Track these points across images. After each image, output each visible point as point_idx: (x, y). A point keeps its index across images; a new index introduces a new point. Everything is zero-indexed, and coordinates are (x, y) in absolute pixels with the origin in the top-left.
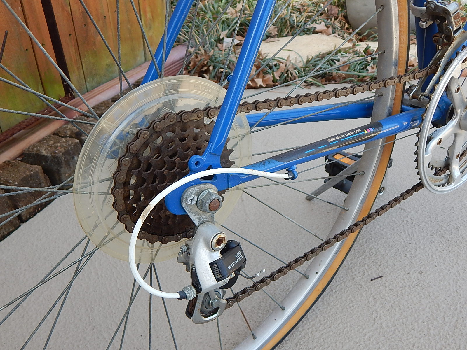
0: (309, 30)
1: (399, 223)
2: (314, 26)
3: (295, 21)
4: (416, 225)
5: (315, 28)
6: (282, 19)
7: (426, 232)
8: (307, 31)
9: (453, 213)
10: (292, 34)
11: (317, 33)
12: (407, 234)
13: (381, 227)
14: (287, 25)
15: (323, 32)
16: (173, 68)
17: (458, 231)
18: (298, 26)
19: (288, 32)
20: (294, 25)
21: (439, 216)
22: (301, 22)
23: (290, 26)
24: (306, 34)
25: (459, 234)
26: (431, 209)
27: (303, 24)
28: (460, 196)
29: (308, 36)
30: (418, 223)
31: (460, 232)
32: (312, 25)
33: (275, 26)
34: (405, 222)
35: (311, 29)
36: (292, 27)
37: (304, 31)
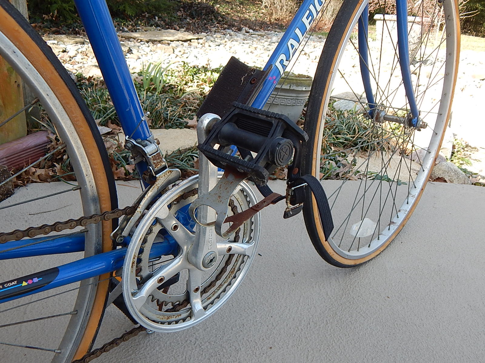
0: (181, 124)
1: (182, 343)
2: (187, 121)
3: (169, 115)
4: (198, 347)
5: (188, 123)
6: (157, 112)
7: (205, 355)
8: (180, 125)
9: (241, 331)
10: (165, 127)
11: (189, 127)
12: (184, 357)
13: (160, 349)
14: (161, 118)
15: (195, 127)
16: (25, 155)
17: (238, 354)
18: (172, 120)
19: (162, 124)
20: (168, 118)
21: (226, 335)
22: (174, 116)
23: (163, 119)
24: (178, 127)
25: (237, 358)
26: (222, 326)
27: (177, 118)
28: (256, 311)
29: (180, 130)
30: (201, 343)
31: (239, 355)
32: (185, 120)
33: (149, 118)
34: (189, 342)
35: (183, 124)
36: (166, 120)
37: (176, 125)
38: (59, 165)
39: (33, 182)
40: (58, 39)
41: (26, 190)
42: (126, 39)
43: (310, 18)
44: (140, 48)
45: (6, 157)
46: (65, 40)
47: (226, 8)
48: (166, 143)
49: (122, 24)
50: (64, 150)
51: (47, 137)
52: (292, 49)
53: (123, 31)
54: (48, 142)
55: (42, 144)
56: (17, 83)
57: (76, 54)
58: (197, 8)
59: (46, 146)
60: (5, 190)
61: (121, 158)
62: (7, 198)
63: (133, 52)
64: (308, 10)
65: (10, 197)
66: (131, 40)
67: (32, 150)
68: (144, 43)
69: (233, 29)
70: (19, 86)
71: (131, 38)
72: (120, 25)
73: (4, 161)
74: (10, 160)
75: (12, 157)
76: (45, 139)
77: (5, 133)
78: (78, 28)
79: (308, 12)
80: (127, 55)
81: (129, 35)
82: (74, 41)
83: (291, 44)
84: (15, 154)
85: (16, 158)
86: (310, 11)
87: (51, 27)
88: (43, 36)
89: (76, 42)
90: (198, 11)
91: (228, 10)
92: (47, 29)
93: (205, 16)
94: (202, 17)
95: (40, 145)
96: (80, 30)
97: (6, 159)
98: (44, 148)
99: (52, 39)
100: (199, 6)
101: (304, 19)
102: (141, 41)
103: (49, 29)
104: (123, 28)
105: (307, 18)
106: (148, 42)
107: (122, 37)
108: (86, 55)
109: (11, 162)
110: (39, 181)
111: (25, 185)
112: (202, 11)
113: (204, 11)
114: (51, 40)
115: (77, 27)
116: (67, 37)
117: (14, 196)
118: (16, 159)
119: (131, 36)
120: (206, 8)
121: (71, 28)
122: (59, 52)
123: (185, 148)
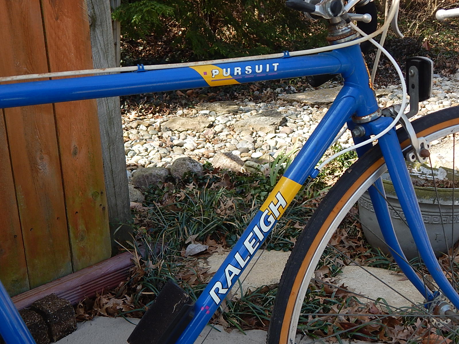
0: (286, 245)
10: (267, 247)
18: (276, 239)
22: (279, 235)
27: (281, 238)
29: (283, 253)
35: (289, 245)
37: (280, 246)
38: (130, 297)
39: (100, 315)
40: (211, 108)
41: (89, 325)
42: (288, 102)
43: (254, 240)
44: (299, 116)
45: (81, 286)
46: (218, 109)
47: (448, 35)
48: (257, 273)
49: (290, 82)
50: (142, 277)
51: (131, 259)
52: (230, 276)
53: (289, 92)
54: (131, 265)
55: (124, 268)
56: (102, 207)
57: (223, 129)
58: (396, 47)
59: (129, 269)
60: (66, 327)
61: (194, 293)
62: (67, 335)
63: (288, 124)
64: (251, 233)
65: (71, 333)
66: (295, 103)
67: (111, 275)
68: (308, 108)
69: (443, 72)
70: (104, 208)
71: (295, 101)
72: (287, 83)
73: (79, 289)
74: (86, 288)
75: (87, 285)
76: (128, 262)
77: (86, 257)
78: (237, 91)
79: (251, 234)
80: (278, 129)
81: (292, 98)
82: (227, 109)
83: (229, 271)
84: (92, 281)
85: (92, 285)
86: (254, 234)
87: (208, 92)
88: (197, 105)
89: (229, 111)
90: (398, 50)
91: (450, 38)
92: (204, 95)
93: (407, 56)
94: (402, 58)
95: (121, 269)
96: (239, 94)
97: (81, 287)
98: (125, 272)
99: (205, 108)
100: (398, 44)
101: (246, 243)
102: (305, 105)
103: (206, 94)
104: (289, 87)
105: (250, 242)
106: (313, 106)
107: (284, 101)
108: (233, 130)
109: (86, 289)
110: (106, 314)
111: (90, 319)
112: (403, 50)
113: (405, 50)
114: (204, 110)
115: (235, 91)
116: (221, 106)
117: (75, 332)
118: (92, 287)
119: (295, 99)
120: (408, 45)
121: (228, 93)
122: (205, 127)
123: (276, 283)
